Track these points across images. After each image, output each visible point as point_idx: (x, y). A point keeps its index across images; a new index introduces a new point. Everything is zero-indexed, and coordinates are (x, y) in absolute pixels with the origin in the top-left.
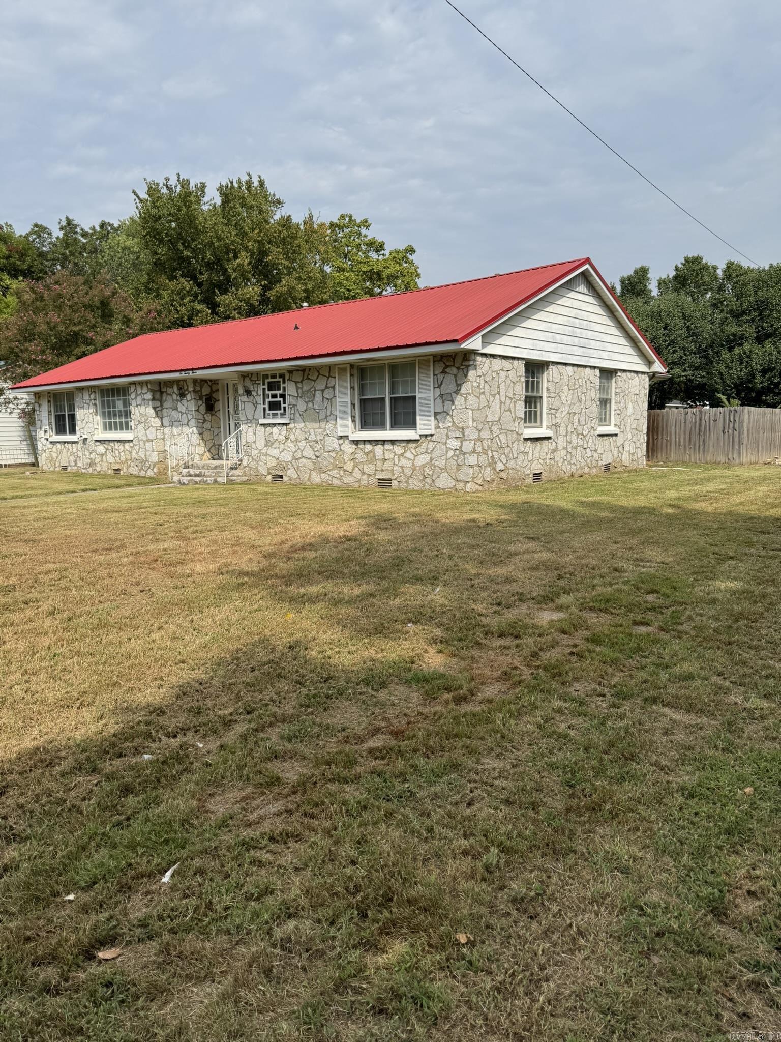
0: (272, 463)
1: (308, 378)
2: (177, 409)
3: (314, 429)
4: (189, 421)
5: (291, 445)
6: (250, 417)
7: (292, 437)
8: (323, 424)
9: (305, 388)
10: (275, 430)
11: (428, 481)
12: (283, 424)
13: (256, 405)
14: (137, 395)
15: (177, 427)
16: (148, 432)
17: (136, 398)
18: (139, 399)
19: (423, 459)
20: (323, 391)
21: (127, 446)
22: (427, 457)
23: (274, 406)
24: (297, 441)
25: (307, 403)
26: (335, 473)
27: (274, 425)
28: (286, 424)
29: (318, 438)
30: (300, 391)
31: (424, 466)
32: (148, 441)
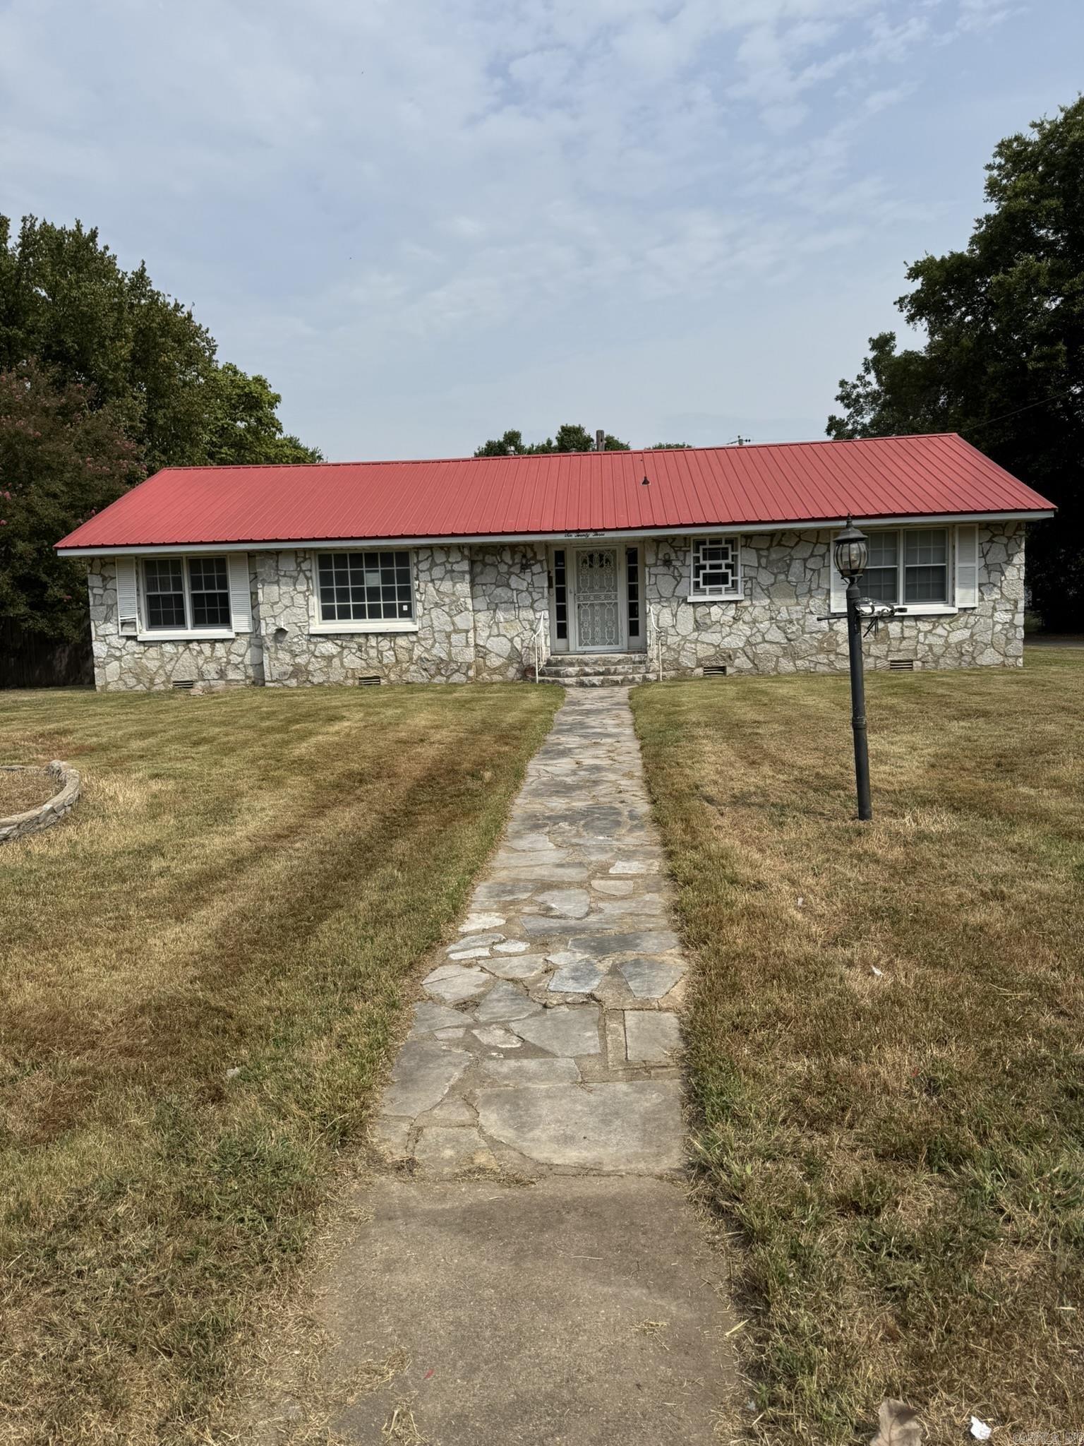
0: (704, 651)
1: (779, 544)
2: (508, 586)
3: (787, 608)
4: (534, 602)
5: (746, 627)
6: (667, 594)
7: (747, 617)
8: (804, 601)
9: (774, 556)
10: (714, 609)
11: (967, 658)
12: (731, 602)
13: (678, 579)
14: (433, 564)
15: (506, 610)
16: (457, 619)
17: (430, 570)
18: (437, 572)
19: (956, 637)
20: (805, 560)
21: (401, 641)
22: (967, 633)
23: (711, 579)
24: (754, 621)
25: (776, 575)
26: (822, 658)
27: (714, 603)
28: (736, 602)
29: (794, 617)
30: (764, 561)
31: (961, 643)
32: (457, 631)
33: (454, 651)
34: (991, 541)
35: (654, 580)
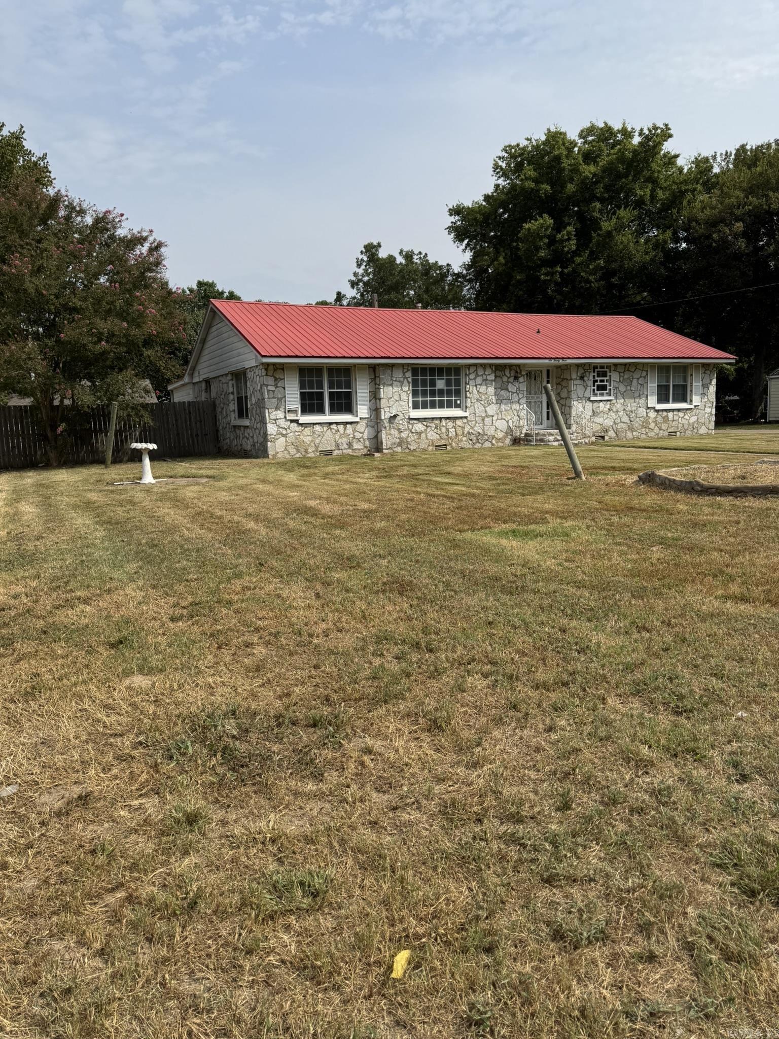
0: (597, 428)
1: (628, 370)
2: (507, 390)
3: (631, 404)
4: (520, 399)
5: (613, 414)
6: (581, 396)
7: (614, 409)
8: (637, 400)
9: (626, 376)
10: (601, 404)
11: (695, 431)
12: (608, 400)
13: (586, 387)
14: (477, 375)
15: (506, 404)
16: (488, 409)
17: (475, 379)
18: (479, 380)
19: (693, 419)
20: (638, 379)
21: (459, 422)
22: (696, 418)
23: (602, 388)
24: (617, 411)
25: (626, 386)
26: (643, 431)
27: (601, 401)
28: (610, 400)
29: (633, 409)
30: (622, 378)
31: (694, 422)
32: (487, 416)
33: (486, 428)
34: (705, 373)
35: (576, 388)
